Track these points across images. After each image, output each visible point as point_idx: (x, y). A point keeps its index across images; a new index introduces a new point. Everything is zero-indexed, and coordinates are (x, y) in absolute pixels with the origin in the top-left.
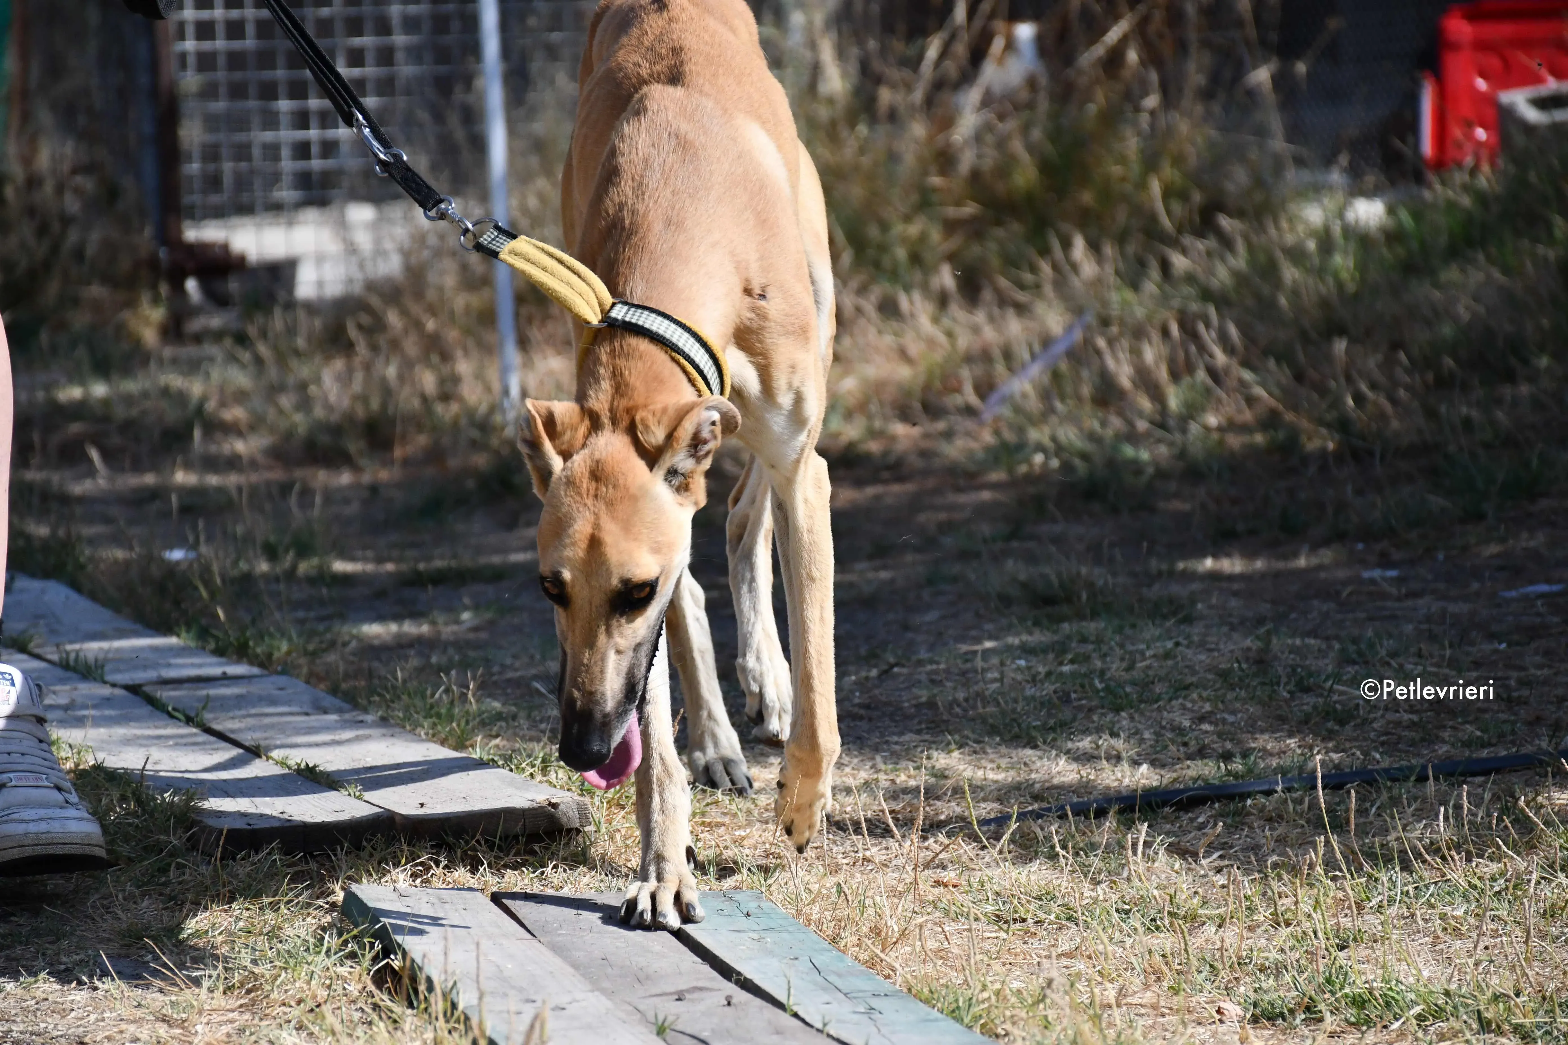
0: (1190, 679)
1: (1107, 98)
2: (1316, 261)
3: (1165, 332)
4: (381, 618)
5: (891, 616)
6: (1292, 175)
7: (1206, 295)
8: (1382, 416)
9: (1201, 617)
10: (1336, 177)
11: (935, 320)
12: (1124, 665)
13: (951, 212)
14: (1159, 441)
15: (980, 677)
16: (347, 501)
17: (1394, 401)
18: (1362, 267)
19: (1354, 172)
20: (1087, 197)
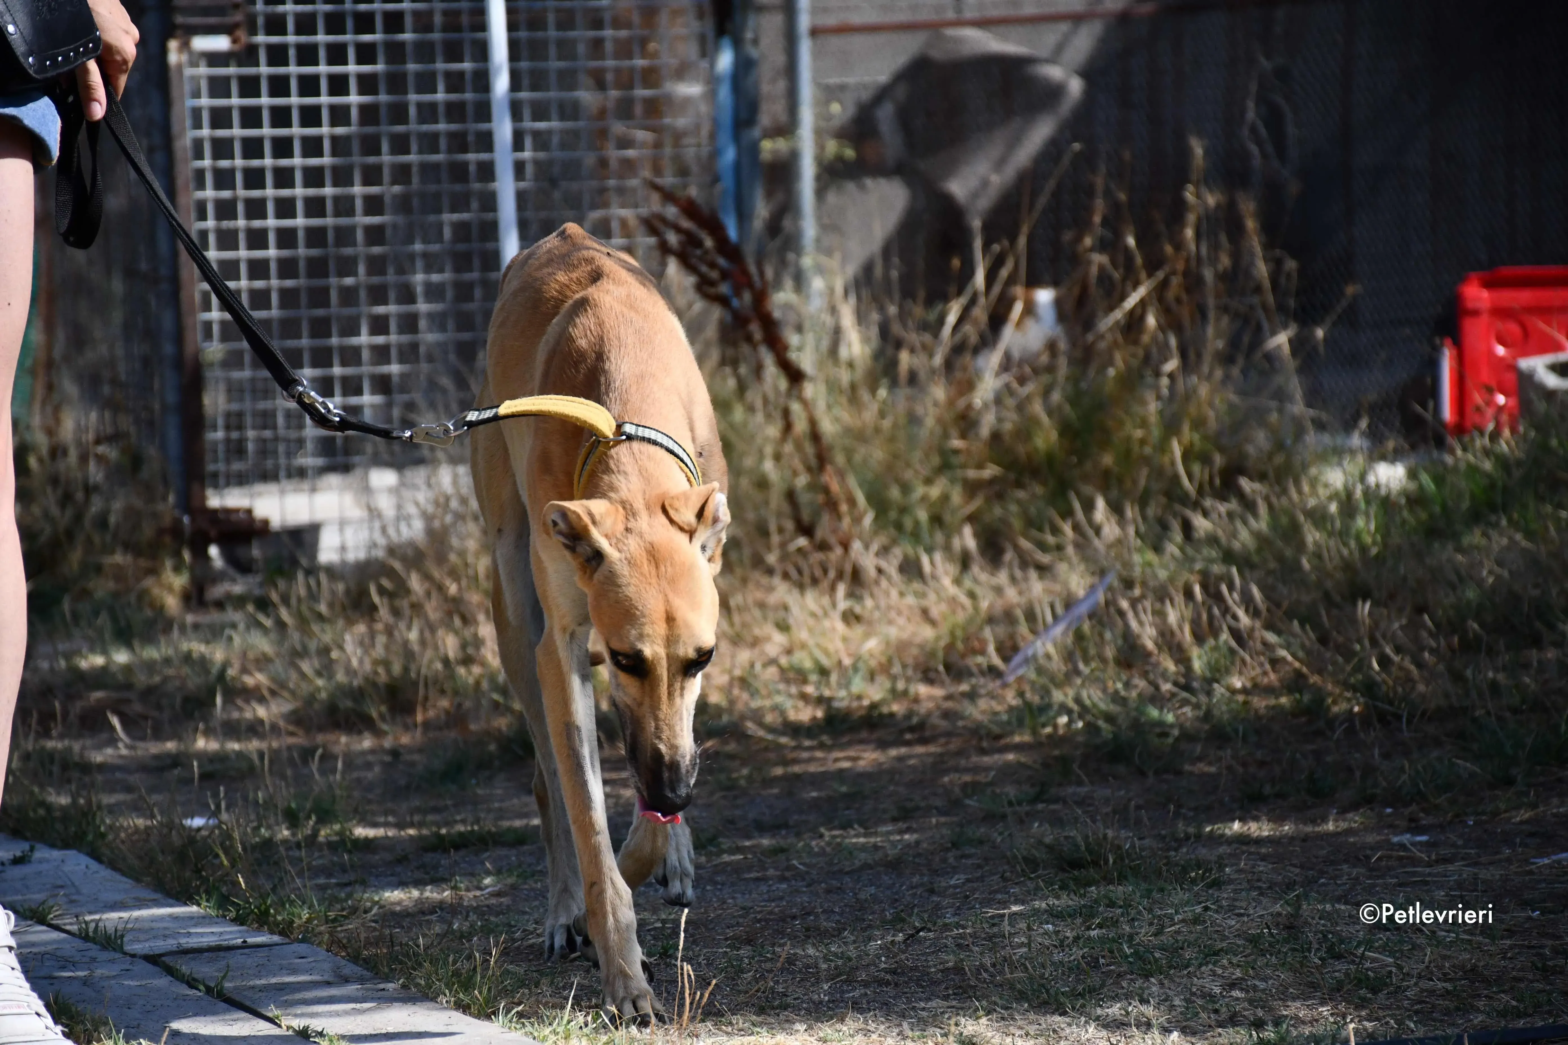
0: (1220, 945)
1: (1125, 362)
2: (1338, 524)
3: (1189, 594)
4: (402, 884)
5: (916, 880)
6: (1311, 438)
7: (1229, 557)
8: (1409, 679)
9: (1230, 882)
10: (1356, 440)
11: (957, 582)
12: (1153, 929)
13: (972, 474)
14: (1185, 702)
15: (1007, 942)
16: (369, 766)
17: (1420, 665)
18: (1384, 530)
19: (1375, 436)
20: (1108, 460)
